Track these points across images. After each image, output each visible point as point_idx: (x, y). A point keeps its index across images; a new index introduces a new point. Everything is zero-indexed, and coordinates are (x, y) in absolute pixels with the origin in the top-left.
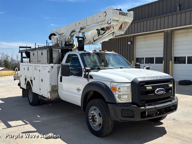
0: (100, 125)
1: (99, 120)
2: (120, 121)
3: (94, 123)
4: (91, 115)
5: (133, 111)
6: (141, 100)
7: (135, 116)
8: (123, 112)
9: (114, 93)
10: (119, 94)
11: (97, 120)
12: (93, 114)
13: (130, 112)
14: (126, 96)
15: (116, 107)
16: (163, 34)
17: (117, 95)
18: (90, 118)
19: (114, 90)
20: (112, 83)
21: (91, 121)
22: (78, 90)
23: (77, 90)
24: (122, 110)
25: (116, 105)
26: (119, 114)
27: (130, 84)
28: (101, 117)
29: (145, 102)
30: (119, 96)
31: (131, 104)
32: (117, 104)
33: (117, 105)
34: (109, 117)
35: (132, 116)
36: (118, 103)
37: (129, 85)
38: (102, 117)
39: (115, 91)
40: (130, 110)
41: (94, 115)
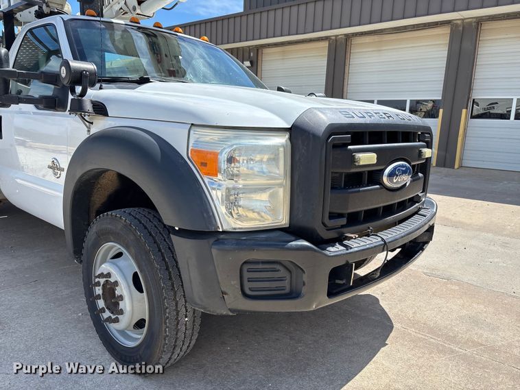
0: (140, 324)
1: (133, 305)
2: (231, 314)
3: (113, 317)
4: (102, 281)
5: (293, 269)
6: (333, 216)
7: (304, 290)
8: (246, 275)
9: (205, 180)
10: (228, 189)
11: (126, 305)
12: (109, 275)
13: (282, 273)
14: (264, 196)
15: (214, 251)
16: (325, 44)
17: (219, 193)
18: (98, 291)
19: (204, 164)
20: (197, 134)
21: (101, 303)
22: (54, 167)
23: (51, 168)
24: (245, 263)
25: (212, 240)
26: (231, 285)
27: (287, 136)
28: (141, 291)
29: (343, 221)
30: (232, 198)
31: (287, 237)
32: (222, 236)
33: (218, 242)
34: (180, 293)
35: (287, 290)
36: (224, 232)
37: (282, 140)
38: (145, 293)
39: (208, 174)
40: (283, 262)
41: (112, 280)
